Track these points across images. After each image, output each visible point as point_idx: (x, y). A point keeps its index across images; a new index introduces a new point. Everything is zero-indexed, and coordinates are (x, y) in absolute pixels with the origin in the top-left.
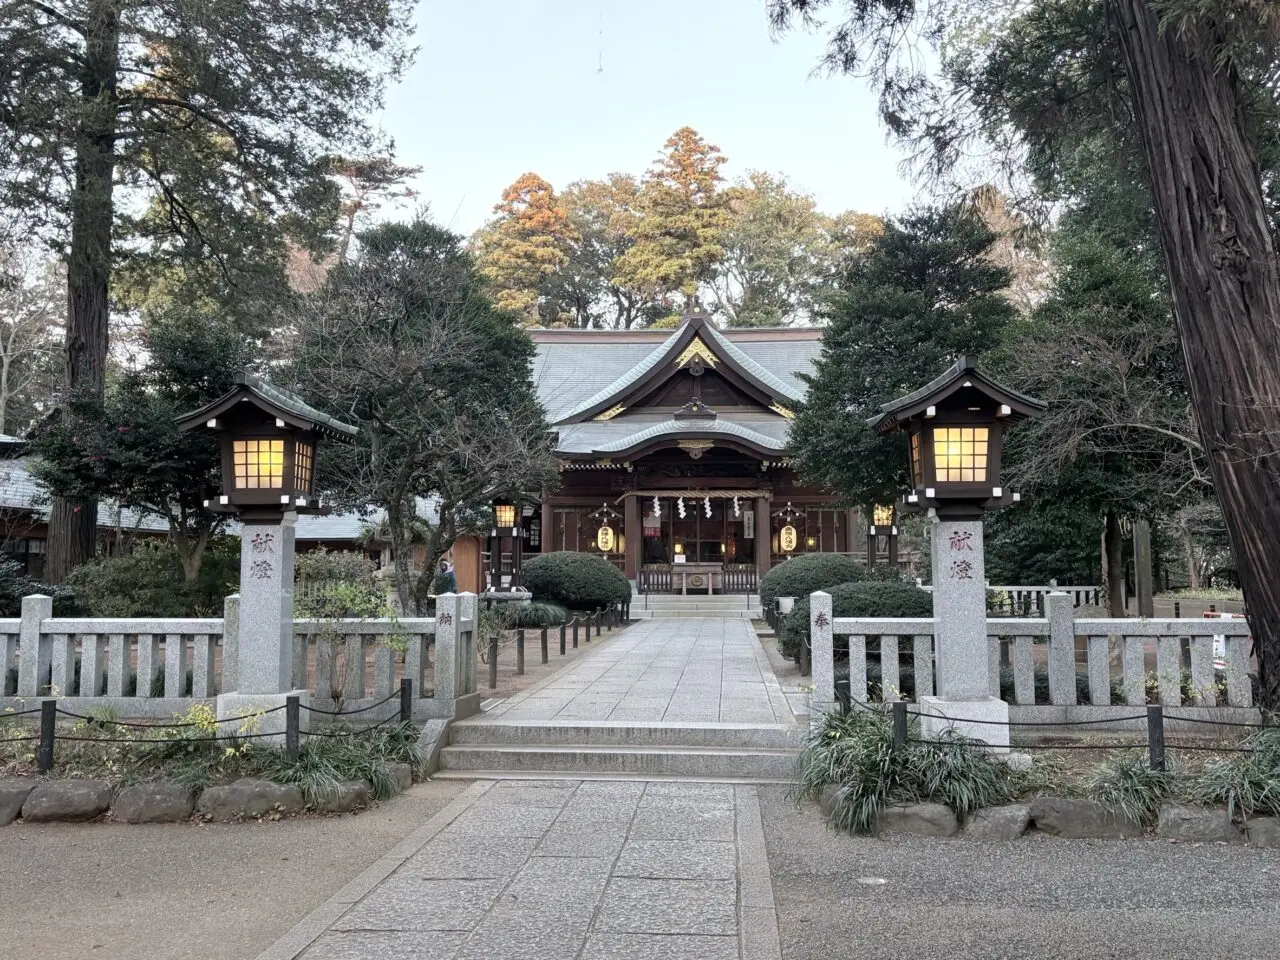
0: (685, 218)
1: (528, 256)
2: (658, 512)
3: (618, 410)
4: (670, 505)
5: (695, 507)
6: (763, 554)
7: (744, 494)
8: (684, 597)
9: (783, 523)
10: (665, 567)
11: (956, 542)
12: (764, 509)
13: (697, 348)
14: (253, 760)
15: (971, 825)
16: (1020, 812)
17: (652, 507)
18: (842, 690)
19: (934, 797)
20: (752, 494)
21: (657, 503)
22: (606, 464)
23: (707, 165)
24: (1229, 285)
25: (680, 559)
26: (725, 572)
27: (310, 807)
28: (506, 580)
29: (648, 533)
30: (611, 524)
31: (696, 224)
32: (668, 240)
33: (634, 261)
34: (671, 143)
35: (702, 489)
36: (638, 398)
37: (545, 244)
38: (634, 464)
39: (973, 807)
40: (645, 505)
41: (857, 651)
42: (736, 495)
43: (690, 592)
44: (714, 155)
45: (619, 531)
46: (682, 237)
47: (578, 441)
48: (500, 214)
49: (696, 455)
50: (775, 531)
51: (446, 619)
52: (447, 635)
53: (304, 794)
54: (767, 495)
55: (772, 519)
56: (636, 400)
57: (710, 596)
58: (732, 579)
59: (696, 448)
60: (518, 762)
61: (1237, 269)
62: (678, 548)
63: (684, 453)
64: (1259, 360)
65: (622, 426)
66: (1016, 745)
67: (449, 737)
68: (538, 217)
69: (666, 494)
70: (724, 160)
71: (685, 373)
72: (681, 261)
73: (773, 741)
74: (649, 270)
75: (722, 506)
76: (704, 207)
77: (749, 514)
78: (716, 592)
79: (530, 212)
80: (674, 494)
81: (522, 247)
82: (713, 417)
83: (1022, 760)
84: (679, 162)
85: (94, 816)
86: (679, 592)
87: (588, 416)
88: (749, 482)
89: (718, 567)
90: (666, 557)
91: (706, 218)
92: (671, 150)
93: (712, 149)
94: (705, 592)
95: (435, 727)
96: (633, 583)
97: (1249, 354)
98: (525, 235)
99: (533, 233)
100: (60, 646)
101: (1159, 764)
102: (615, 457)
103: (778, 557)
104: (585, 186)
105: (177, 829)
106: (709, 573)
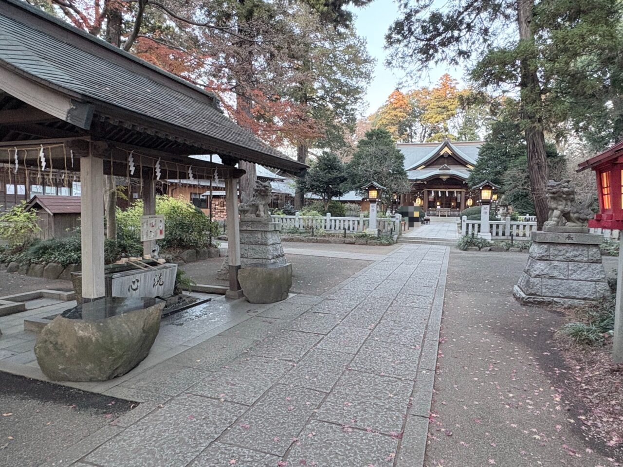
0: (445, 102)
1: (395, 116)
2: (433, 194)
3: (423, 166)
4: (437, 193)
5: (443, 193)
6: (462, 206)
7: (458, 190)
8: (440, 217)
9: (469, 198)
10: (434, 209)
11: (485, 209)
12: (463, 194)
13: (446, 149)
14: (373, 238)
15: (481, 250)
16: (489, 248)
17: (431, 193)
18: (467, 233)
19: (476, 246)
20: (460, 190)
21: (433, 192)
22: (419, 182)
23: (452, 85)
24: (536, 167)
25: (439, 207)
26: (451, 211)
27: (382, 244)
28: (394, 212)
29: (430, 200)
30: (420, 197)
31: (448, 104)
32: (439, 109)
33: (428, 116)
34: (441, 79)
35: (446, 189)
36: (429, 163)
37: (401, 112)
38: (427, 182)
39: (482, 247)
40: (429, 193)
41: (470, 227)
42: (455, 190)
43: (441, 216)
44: (455, 82)
45: (422, 199)
46: (444, 108)
47: (412, 176)
48: (387, 103)
49: (444, 180)
50: (466, 200)
51: (397, 219)
52: (397, 222)
53: (381, 243)
54: (464, 190)
55: (465, 197)
56: (429, 164)
57: (447, 217)
58: (453, 213)
59: (445, 178)
60: (410, 242)
61: (538, 164)
62: (438, 204)
63: (441, 179)
64: (540, 180)
65: (424, 171)
66: (492, 240)
67: (398, 238)
68: (399, 104)
69: (435, 190)
70: (458, 83)
71: (442, 156)
72: (443, 116)
73: (454, 241)
74: (433, 119)
75: (451, 193)
76: (451, 99)
77: (459, 195)
78: (448, 216)
79: (396, 102)
80: (438, 190)
81: (394, 113)
82: (450, 169)
83: (492, 242)
84: (443, 85)
85: (353, 243)
86: (438, 216)
87: (415, 168)
88: (460, 187)
89: (449, 209)
90: (435, 207)
91: (451, 102)
92: (441, 81)
93: (454, 80)
94: (445, 216)
95: (396, 236)
96: (426, 213)
97: (538, 178)
98: (395, 109)
99: (397, 108)
100: (333, 221)
101: (512, 242)
102: (422, 180)
103: (466, 207)
104: (413, 91)
105: (364, 246)
106: (447, 211)
